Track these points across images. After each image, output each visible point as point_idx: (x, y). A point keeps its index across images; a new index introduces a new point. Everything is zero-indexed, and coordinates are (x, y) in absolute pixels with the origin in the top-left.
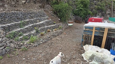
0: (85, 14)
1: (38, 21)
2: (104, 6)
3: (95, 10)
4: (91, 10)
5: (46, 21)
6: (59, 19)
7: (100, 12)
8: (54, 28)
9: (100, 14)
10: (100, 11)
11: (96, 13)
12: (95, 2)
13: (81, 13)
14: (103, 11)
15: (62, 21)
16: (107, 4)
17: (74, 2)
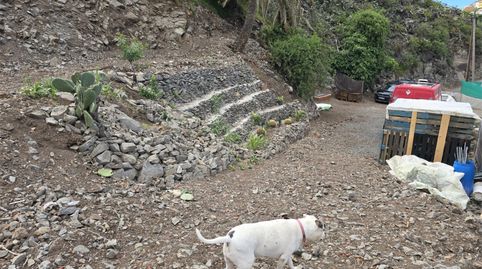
0: (374, 69)
1: (238, 94)
2: (442, 38)
3: (411, 51)
4: (393, 53)
5: (257, 94)
6: (291, 89)
7: (429, 60)
8: (280, 116)
9: (429, 67)
10: (429, 56)
11: (415, 65)
12: (411, 21)
13: (357, 64)
14: (439, 58)
15: (300, 96)
16: (454, 29)
17: (333, 24)
